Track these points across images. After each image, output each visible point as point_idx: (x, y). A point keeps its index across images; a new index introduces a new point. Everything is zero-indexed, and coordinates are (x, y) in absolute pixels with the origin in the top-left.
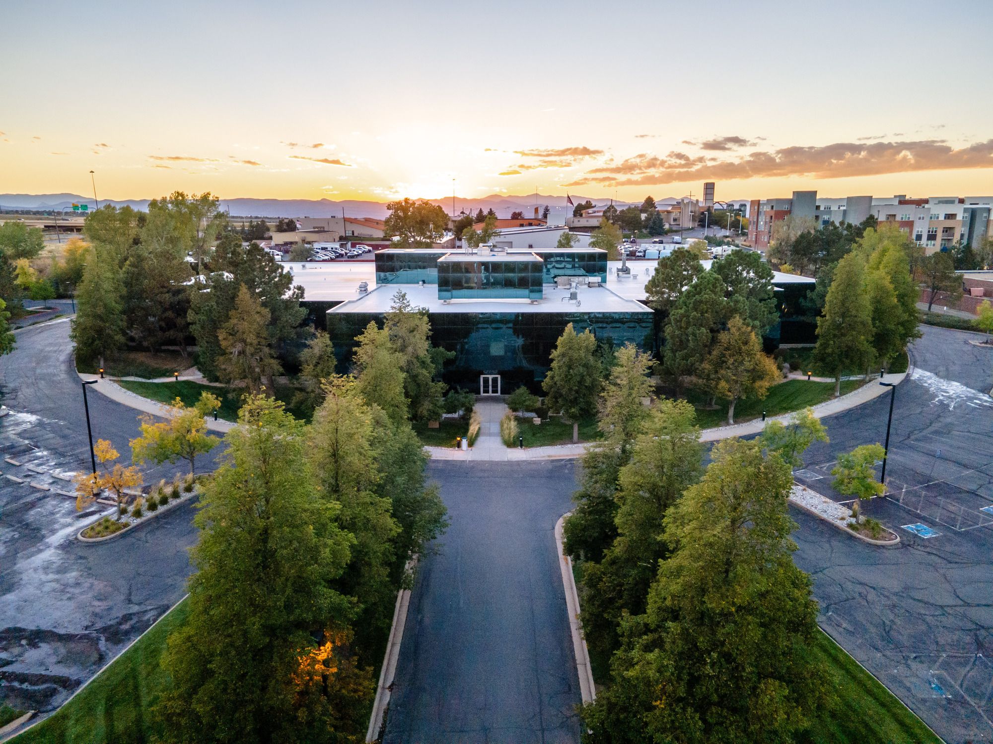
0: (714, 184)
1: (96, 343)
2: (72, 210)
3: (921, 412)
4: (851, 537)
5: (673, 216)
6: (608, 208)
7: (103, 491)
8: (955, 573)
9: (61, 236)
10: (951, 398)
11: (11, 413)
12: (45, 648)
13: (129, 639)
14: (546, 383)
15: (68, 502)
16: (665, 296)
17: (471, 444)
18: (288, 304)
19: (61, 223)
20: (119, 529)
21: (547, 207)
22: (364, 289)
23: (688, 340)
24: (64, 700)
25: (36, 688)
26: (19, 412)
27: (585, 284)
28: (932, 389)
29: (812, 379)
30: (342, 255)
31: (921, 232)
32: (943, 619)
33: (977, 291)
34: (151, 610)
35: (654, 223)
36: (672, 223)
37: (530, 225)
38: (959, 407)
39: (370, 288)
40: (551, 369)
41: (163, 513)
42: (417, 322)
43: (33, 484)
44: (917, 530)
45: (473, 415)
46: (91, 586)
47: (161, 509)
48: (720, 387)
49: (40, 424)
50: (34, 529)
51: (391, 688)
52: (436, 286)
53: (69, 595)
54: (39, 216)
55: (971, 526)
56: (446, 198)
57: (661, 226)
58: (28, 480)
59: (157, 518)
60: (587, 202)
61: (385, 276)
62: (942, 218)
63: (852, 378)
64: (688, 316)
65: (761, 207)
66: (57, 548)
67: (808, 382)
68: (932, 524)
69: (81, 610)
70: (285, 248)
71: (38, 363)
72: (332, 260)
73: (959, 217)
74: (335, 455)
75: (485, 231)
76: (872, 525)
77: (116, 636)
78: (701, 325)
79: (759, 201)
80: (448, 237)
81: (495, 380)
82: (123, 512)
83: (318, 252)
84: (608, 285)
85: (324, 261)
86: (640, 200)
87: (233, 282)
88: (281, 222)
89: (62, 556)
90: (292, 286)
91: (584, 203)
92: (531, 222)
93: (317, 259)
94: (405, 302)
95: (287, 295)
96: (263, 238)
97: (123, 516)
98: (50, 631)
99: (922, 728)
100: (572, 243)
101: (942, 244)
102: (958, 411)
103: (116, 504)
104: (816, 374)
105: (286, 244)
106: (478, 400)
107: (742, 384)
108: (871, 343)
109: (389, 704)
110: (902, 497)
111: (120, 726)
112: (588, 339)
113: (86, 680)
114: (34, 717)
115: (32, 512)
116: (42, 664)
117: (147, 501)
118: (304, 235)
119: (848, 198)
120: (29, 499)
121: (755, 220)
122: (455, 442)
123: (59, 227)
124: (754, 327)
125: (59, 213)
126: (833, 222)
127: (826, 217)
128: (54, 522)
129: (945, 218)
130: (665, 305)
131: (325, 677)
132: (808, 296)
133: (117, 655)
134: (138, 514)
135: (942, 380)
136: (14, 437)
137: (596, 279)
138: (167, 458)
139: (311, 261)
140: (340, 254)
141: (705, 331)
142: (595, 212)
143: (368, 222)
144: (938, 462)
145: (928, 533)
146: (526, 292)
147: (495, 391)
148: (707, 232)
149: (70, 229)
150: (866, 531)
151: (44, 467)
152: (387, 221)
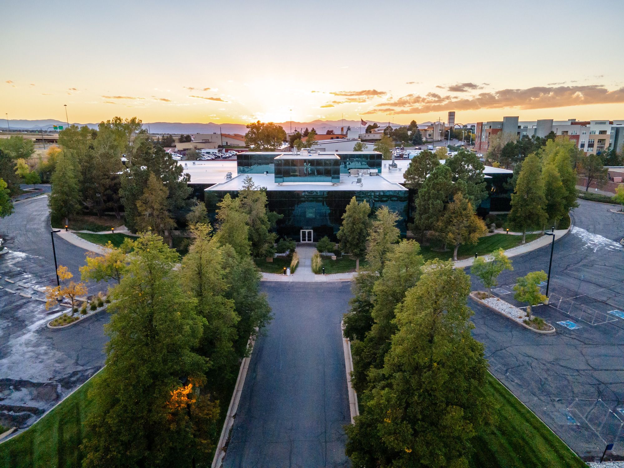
0: (455, 112)
1: (63, 210)
2: (53, 130)
3: (576, 253)
4: (525, 329)
5: (428, 133)
6: (387, 127)
7: (64, 298)
8: (588, 350)
9: (46, 145)
10: (596, 245)
11: (10, 251)
12: (24, 391)
13: (76, 386)
14: (339, 234)
15: (42, 305)
16: (416, 181)
17: (292, 272)
18: (180, 185)
19: (46, 137)
20: (73, 321)
21: (349, 127)
22: (229, 176)
23: (429, 208)
24: (34, 421)
25: (18, 414)
26: (15, 251)
27: (368, 174)
28: (584, 239)
29: (509, 233)
30: (219, 157)
31: (584, 142)
32: (578, 377)
33: (617, 179)
34: (90, 369)
35: (416, 137)
36: (428, 137)
37: (338, 138)
38: (601, 250)
39: (233, 176)
40: (342, 225)
41: (101, 312)
42: (259, 196)
43: (22, 294)
44: (567, 325)
45: (294, 254)
46: (54, 356)
47: (99, 309)
48: (448, 237)
49: (27, 258)
50: (21, 321)
51: (234, 417)
52: (273, 175)
53: (40, 360)
54: (33, 133)
55: (601, 322)
56: (287, 122)
57: (421, 139)
58: (19, 291)
59: (96, 315)
60: (374, 124)
61: (243, 169)
62: (597, 133)
63: (534, 233)
64: (429, 193)
65: (483, 127)
66: (34, 332)
67: (507, 235)
68: (576, 321)
69: (47, 369)
70: (183, 153)
71: (28, 222)
72: (212, 160)
73: (608, 133)
74: (200, 273)
75: (308, 141)
76: (538, 321)
77: (67, 384)
78: (437, 198)
79: (482, 123)
80: (284, 146)
81: (309, 233)
82: (75, 311)
83: (204, 155)
84: (383, 175)
85: (207, 160)
86: (408, 123)
87: (146, 171)
88: (182, 136)
89: (37, 337)
90: (183, 174)
91: (372, 125)
92: (338, 136)
93: (203, 159)
94: (251, 183)
95: (181, 179)
96: (170, 146)
97: (75, 313)
98: (28, 381)
99: (559, 442)
100: (363, 149)
101: (597, 150)
102: (599, 253)
103: (71, 306)
104: (512, 230)
105: (185, 150)
106: (298, 246)
107: (463, 235)
108: (545, 209)
109: (233, 426)
110: (559, 305)
111: (67, 436)
112: (365, 206)
113: (48, 410)
114: (15, 431)
115: (20, 311)
116: (22, 400)
117: (91, 304)
118: (195, 144)
119: (538, 121)
120: (18, 303)
121: (480, 135)
122: (282, 271)
123: (45, 139)
124: (470, 200)
125: (46, 132)
126: (528, 136)
127: (525, 133)
128: (33, 316)
129: (599, 133)
130: (416, 186)
131: (189, 406)
132: (508, 181)
133: (68, 395)
134: (84, 312)
135: (591, 234)
136: (11, 266)
137: (375, 171)
138: (103, 278)
139: (199, 160)
140: (218, 156)
141: (439, 202)
142: (379, 130)
143: (236, 136)
144: (583, 284)
145: (573, 326)
146: (330, 178)
147: (309, 240)
148: (449, 143)
149: (52, 141)
150: (534, 325)
151: (29, 284)
152: (247, 135)
